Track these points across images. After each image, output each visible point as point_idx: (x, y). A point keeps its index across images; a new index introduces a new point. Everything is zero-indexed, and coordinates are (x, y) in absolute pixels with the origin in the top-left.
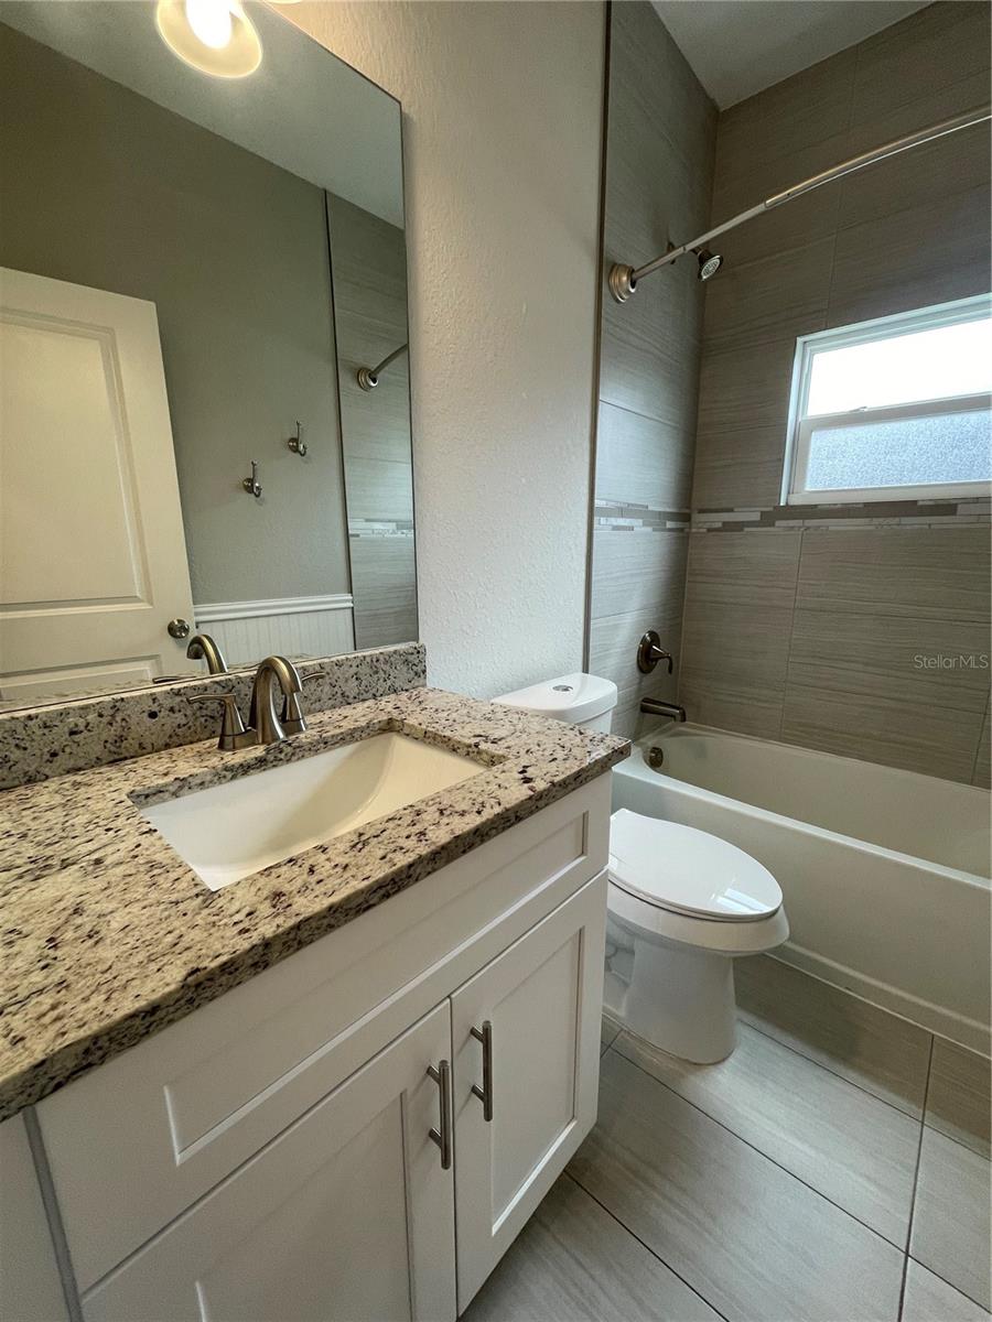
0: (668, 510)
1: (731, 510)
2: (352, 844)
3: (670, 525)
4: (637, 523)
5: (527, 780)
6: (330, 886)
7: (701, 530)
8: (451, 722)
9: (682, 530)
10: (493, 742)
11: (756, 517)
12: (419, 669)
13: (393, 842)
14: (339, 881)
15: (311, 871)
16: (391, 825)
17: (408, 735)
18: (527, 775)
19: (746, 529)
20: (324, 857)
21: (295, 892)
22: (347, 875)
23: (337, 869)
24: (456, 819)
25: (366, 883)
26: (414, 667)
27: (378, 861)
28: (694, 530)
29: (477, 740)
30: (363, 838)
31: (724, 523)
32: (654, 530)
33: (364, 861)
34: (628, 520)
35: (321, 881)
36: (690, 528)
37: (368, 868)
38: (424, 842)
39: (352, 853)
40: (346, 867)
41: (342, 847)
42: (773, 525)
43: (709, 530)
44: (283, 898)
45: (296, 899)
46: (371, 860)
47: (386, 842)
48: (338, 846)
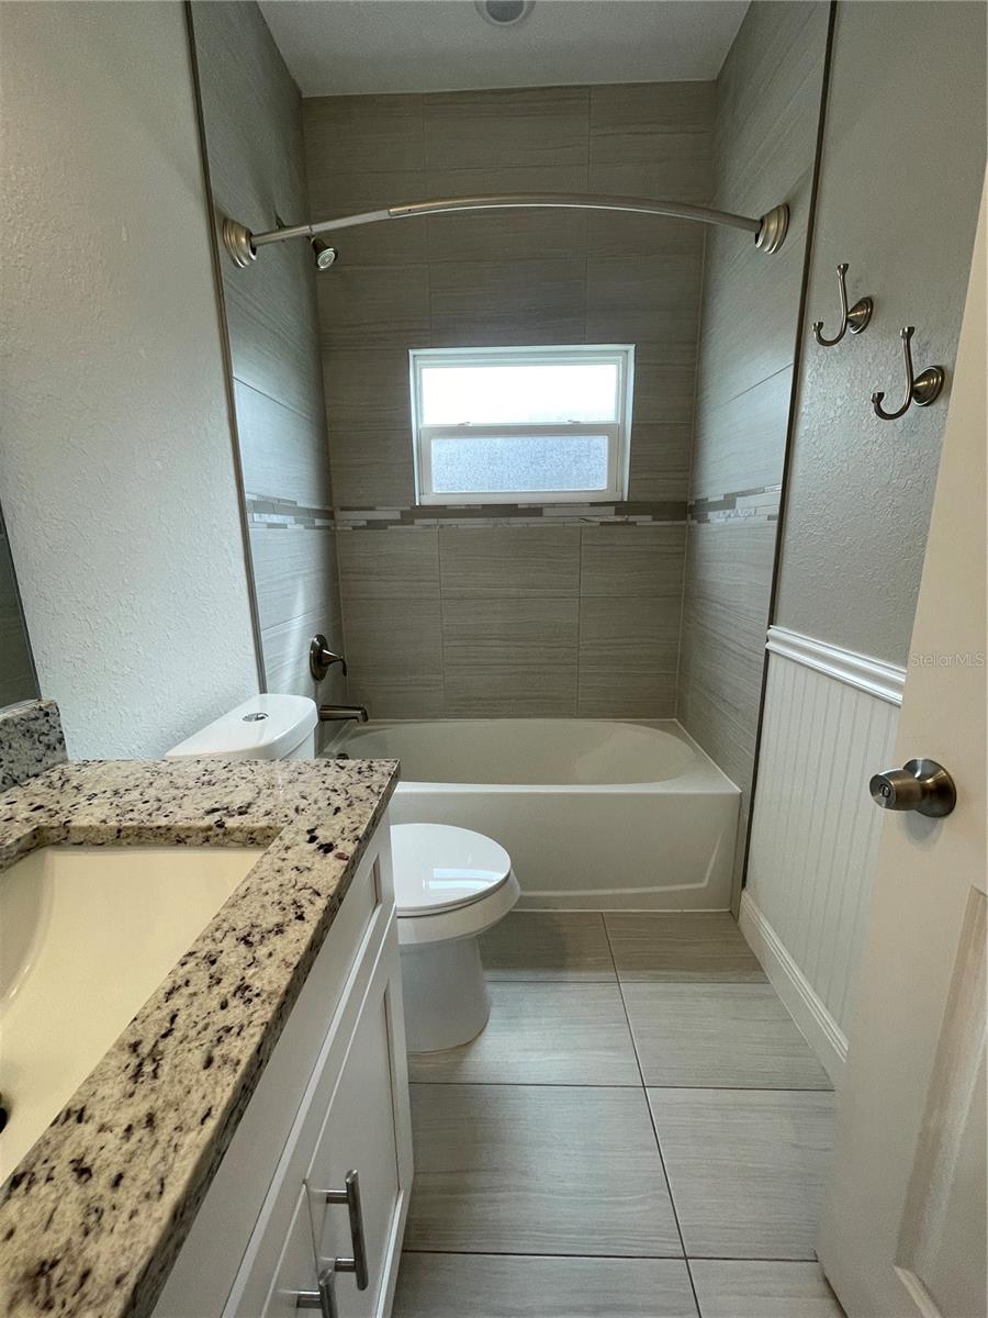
0: (315, 507)
1: (372, 509)
2: (130, 1071)
3: (318, 522)
4: (289, 520)
5: (327, 848)
6: (145, 1175)
7: (346, 528)
8: (153, 805)
9: (328, 528)
10: (241, 814)
11: (396, 516)
12: (52, 738)
13: (205, 1028)
14: (157, 1153)
15: (82, 1171)
16: (178, 1001)
17: (81, 843)
18: (321, 840)
19: (390, 527)
20: (88, 1129)
21: (77, 1238)
22: (165, 1131)
23: (138, 1134)
24: (276, 942)
25: (211, 1124)
26: (42, 738)
27: (204, 1074)
28: (339, 528)
29: (216, 817)
30: (145, 1049)
31: (369, 522)
32: (306, 528)
33: (179, 1090)
34: (280, 517)
35: (120, 1177)
36: (335, 526)
37: (195, 1096)
38: (255, 1000)
39: (143, 1089)
40: (150, 1121)
41: (113, 1089)
42: (412, 523)
43: (354, 528)
44: (57, 1273)
45: (90, 1253)
46: (189, 1079)
47: (193, 1033)
48: (104, 1090)
